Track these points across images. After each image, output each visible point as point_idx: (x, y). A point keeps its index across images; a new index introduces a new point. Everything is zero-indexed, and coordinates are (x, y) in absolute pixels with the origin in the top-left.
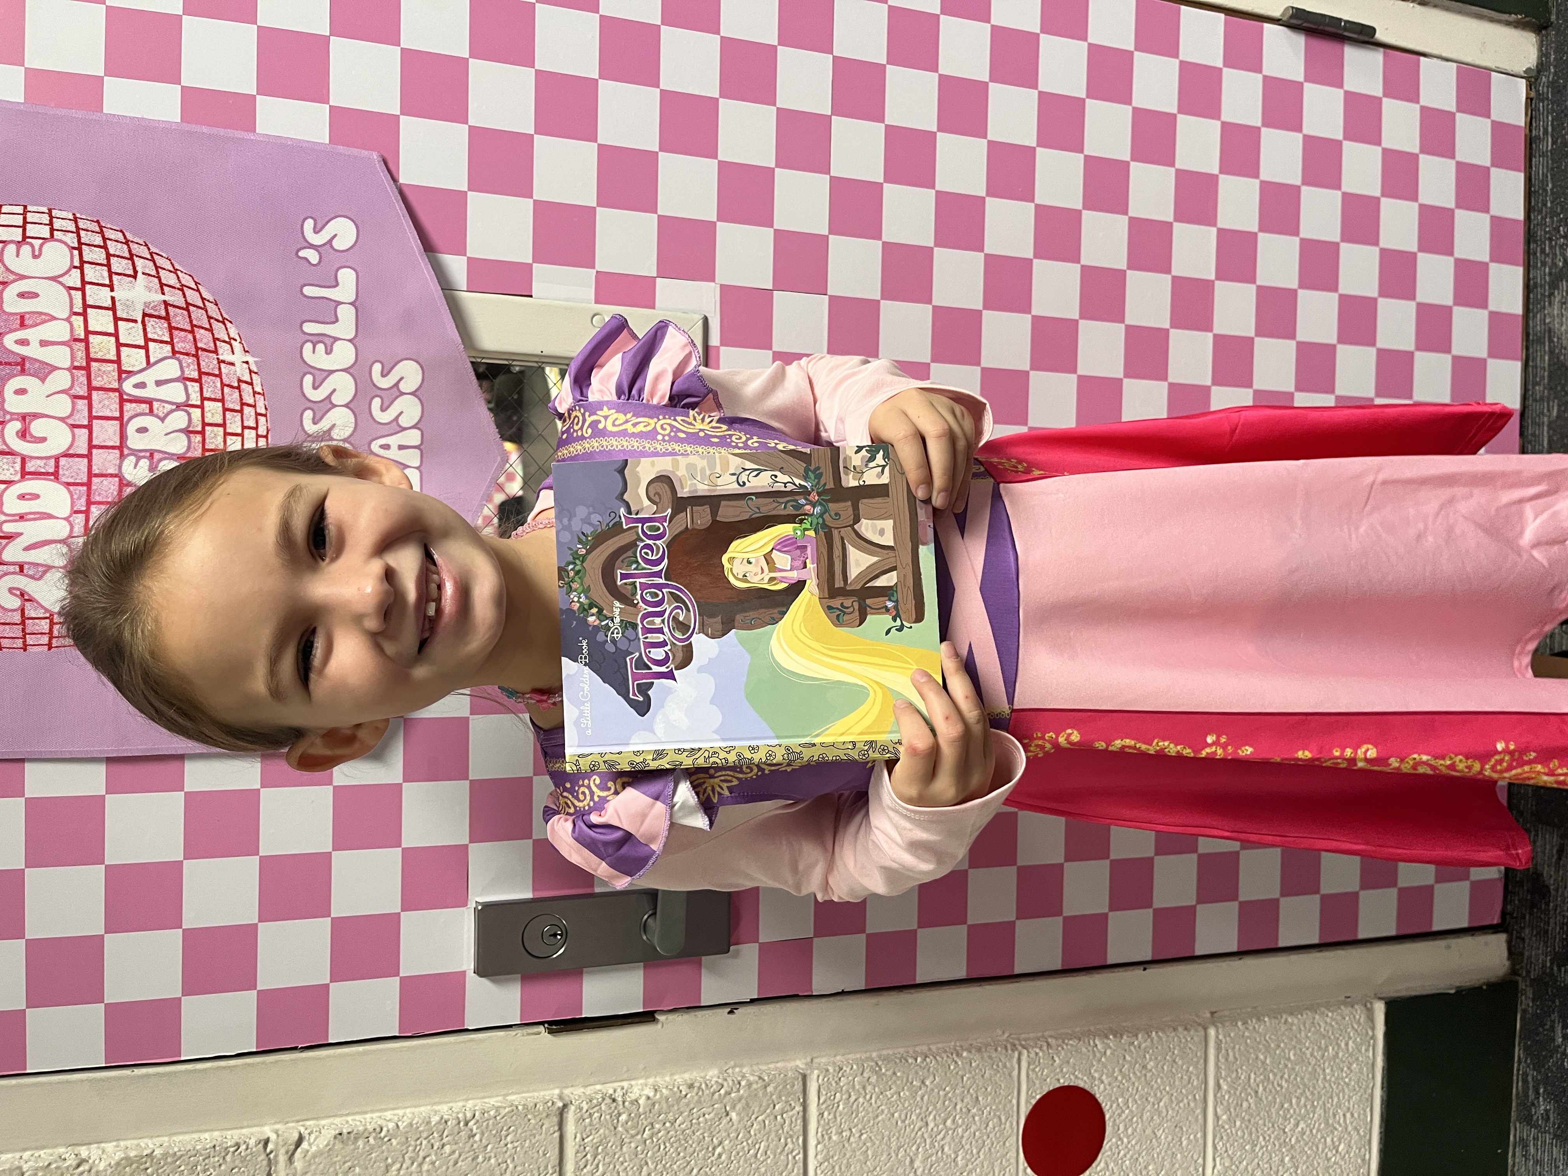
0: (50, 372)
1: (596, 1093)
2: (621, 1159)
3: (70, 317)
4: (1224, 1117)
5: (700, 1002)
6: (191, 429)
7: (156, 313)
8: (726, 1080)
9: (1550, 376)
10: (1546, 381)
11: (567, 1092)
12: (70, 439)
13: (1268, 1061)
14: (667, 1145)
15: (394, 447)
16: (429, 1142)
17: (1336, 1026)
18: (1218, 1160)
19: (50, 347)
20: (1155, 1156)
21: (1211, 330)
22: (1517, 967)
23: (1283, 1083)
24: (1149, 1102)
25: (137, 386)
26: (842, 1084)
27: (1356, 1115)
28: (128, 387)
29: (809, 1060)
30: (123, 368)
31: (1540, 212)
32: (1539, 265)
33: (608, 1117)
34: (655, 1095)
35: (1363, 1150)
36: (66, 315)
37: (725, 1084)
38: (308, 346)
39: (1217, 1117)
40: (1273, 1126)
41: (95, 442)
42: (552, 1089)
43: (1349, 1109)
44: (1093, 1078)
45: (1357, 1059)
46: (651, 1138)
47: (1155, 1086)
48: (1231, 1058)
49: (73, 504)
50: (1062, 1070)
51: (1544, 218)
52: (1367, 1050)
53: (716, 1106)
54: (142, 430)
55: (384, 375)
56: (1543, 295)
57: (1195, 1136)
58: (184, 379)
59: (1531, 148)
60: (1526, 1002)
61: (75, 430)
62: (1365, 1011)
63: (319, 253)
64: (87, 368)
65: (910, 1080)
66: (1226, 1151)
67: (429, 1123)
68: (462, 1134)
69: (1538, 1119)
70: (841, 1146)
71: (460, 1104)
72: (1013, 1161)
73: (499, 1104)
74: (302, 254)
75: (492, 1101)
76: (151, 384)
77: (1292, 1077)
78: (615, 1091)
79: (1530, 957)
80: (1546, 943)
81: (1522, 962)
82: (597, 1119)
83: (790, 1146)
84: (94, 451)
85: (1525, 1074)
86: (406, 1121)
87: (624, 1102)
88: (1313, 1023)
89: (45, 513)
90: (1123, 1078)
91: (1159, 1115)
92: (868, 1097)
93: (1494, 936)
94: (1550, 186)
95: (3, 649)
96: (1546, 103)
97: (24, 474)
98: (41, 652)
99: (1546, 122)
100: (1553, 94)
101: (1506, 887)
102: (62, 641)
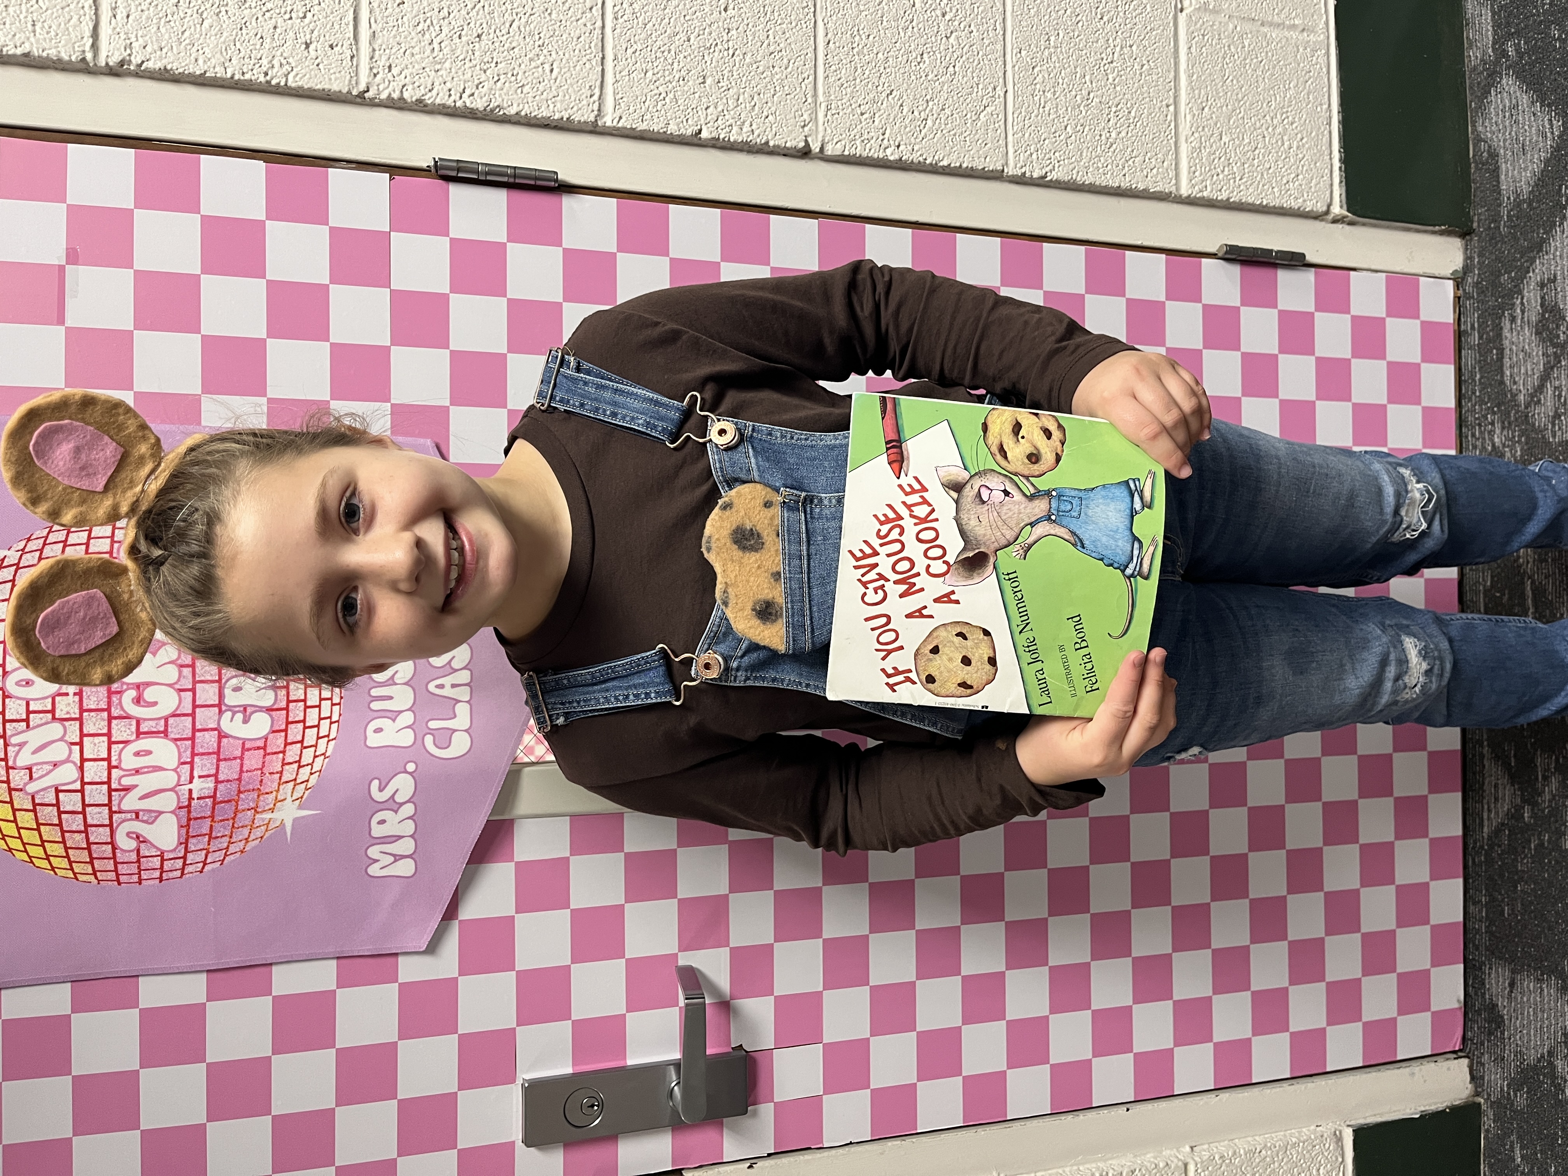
0: (161, 647)
5: (723, 1158)
6: (277, 685)
12: (177, 702)
15: (448, 686)
17: (1307, 1155)
22: (1480, 1090)
41: (198, 703)
49: (180, 757)
51: (1474, 406)
54: (237, 689)
60: (1488, 1123)
61: (182, 693)
79: (1490, 1081)
80: (1502, 1069)
81: (1483, 1085)
84: (197, 710)
88: (1285, 1153)
89: (157, 767)
93: (1456, 1061)
94: (1478, 376)
95: (119, 884)
96: (1472, 301)
97: (139, 734)
98: (153, 885)
99: (1472, 319)
100: (1478, 294)
101: (1466, 1014)
102: (171, 875)
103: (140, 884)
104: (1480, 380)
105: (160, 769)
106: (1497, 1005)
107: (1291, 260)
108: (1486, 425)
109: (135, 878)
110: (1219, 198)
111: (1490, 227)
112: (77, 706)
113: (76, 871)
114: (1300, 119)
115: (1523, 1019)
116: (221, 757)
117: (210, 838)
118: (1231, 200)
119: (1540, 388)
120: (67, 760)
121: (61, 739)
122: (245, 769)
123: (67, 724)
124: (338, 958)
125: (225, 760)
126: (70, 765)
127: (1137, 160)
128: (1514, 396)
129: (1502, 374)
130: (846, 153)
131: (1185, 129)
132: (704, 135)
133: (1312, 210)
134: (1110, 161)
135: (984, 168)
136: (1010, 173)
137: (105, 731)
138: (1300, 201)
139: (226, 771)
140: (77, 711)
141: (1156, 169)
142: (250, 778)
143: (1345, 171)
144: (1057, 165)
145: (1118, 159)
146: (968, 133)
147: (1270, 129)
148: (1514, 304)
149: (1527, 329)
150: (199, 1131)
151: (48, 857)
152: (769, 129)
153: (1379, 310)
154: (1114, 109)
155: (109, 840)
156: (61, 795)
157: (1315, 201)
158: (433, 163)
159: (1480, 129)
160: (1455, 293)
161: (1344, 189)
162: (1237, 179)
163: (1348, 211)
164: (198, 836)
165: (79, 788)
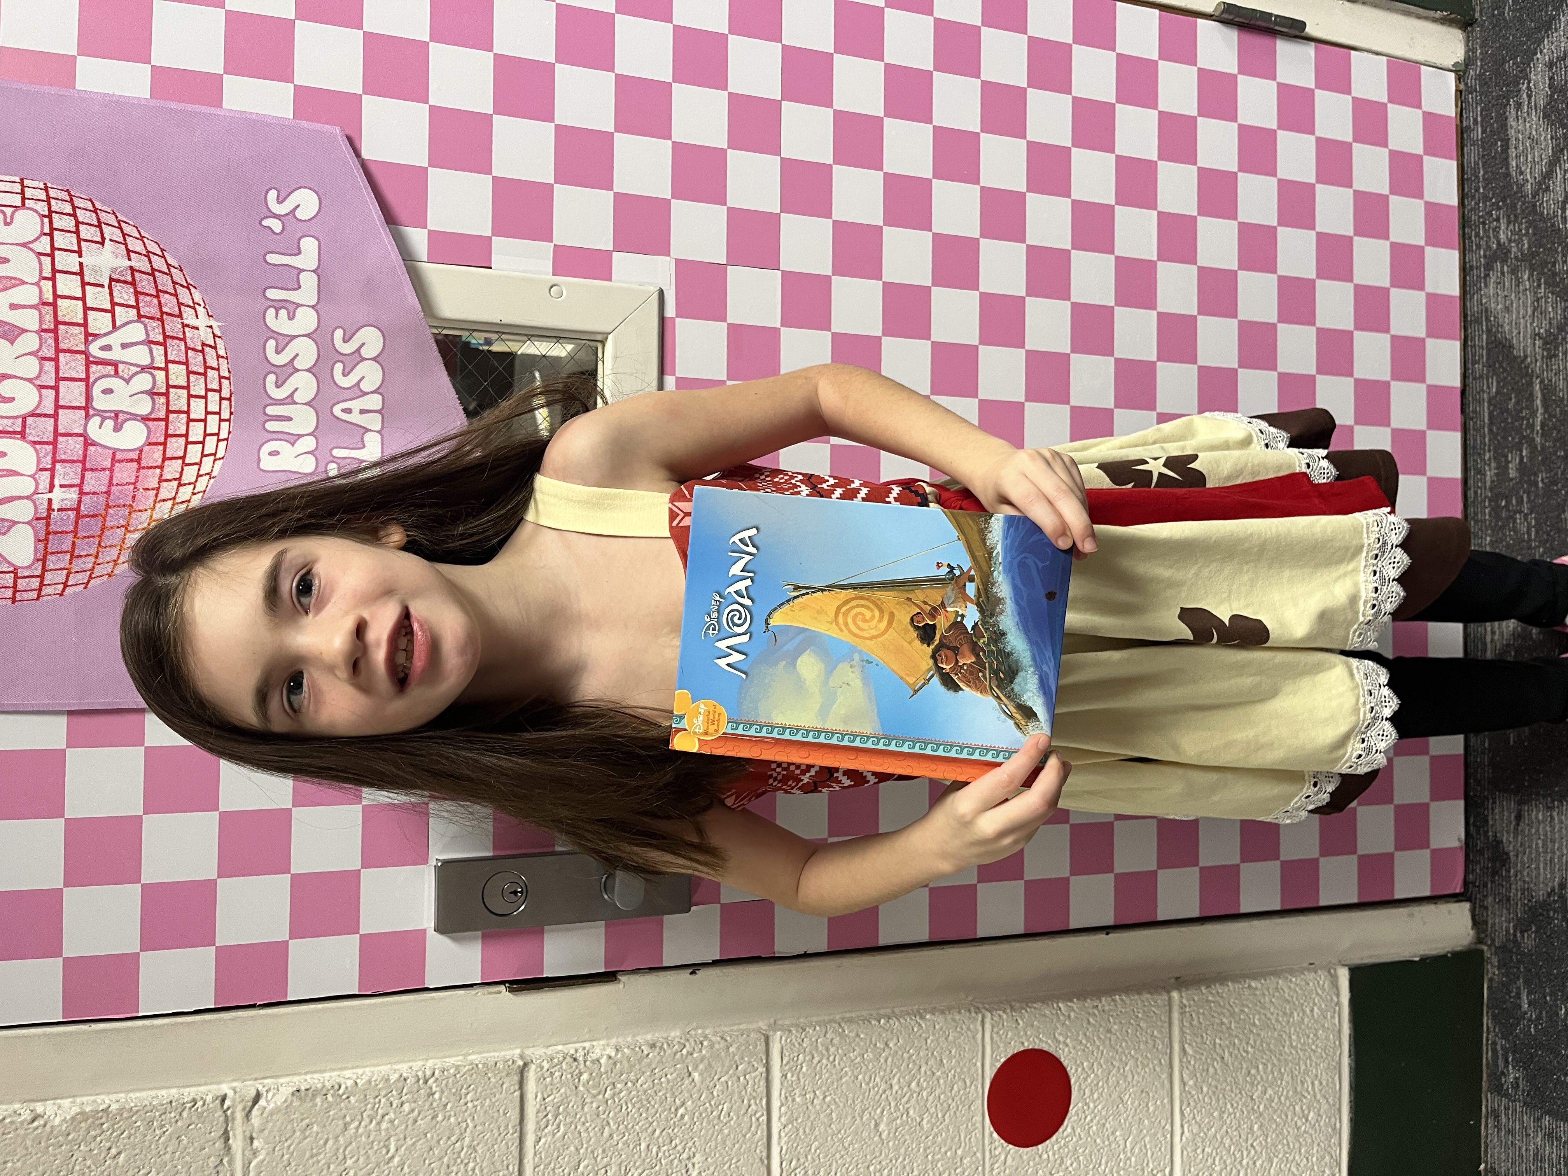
0: (19, 335)
1: (557, 1053)
2: (583, 1119)
3: (39, 281)
4: (1191, 1083)
5: (662, 963)
6: (155, 391)
7: (123, 279)
8: (688, 1040)
9: (1488, 354)
10: (1485, 359)
11: (528, 1052)
12: (37, 399)
13: (1233, 1026)
14: (629, 1105)
15: (356, 411)
16: (388, 1100)
17: (1300, 992)
18: (1186, 1126)
19: (20, 310)
20: (1122, 1121)
21: (1155, 308)
22: (1483, 935)
23: (1250, 1049)
24: (1114, 1066)
25: (102, 348)
26: (805, 1045)
27: (1324, 1083)
28: (94, 349)
29: (772, 1021)
30: (90, 331)
31: (1473, 197)
32: (1474, 248)
33: (569, 1076)
34: (616, 1055)
35: (1333, 1119)
36: (35, 280)
37: (687, 1044)
38: (271, 312)
39: (1183, 1083)
40: (1240, 1093)
41: (61, 403)
42: (512, 1049)
43: (1316, 1076)
44: (1058, 1041)
45: (1323, 1026)
46: (613, 1097)
47: (1120, 1050)
48: (1195, 1022)
49: (39, 462)
50: (1026, 1033)
51: (1477, 204)
52: (1333, 1017)
53: (678, 1066)
54: (108, 391)
55: (345, 341)
56: (1479, 277)
57: (1162, 1102)
58: (150, 342)
59: (1462, 138)
60: (1492, 971)
61: (43, 390)
62: (1329, 977)
63: (283, 223)
64: (55, 331)
65: (874, 1042)
66: (1194, 1118)
67: (388, 1080)
68: (422, 1091)
69: (1508, 1089)
70: (805, 1109)
71: (420, 1063)
72: (979, 1125)
73: (460, 1063)
74: (265, 223)
75: (452, 1060)
76: (117, 347)
77: (1258, 1042)
78: (576, 1051)
79: (1494, 925)
80: (1508, 910)
81: (1487, 930)
82: (558, 1079)
83: (753, 1107)
84: (61, 411)
85: (1494, 1044)
86: (365, 1078)
87: (585, 1062)
88: (1277, 988)
89: (12, 471)
90: (1088, 1041)
91: (1125, 1081)
92: (831, 1059)
93: (1457, 905)
94: (1482, 172)
96: (1474, 95)
98: (6, 606)
99: (1476, 113)
100: (1481, 86)
101: (1467, 856)
102: (26, 595)
104: (1483, 176)
105: (16, 473)
106: (1502, 842)
107: (1291, 28)
108: (1490, 222)
111: (1493, 15)
115: (1530, 853)
116: (88, 466)
117: (72, 556)
119: (1549, 174)
122: (115, 482)
125: (92, 470)
128: (1521, 187)
129: (1508, 165)
139: (93, 482)
142: (121, 492)
148: (1519, 91)
149: (1534, 113)
150: (55, 897)
153: (1381, 95)
160: (1456, 86)
164: (58, 553)
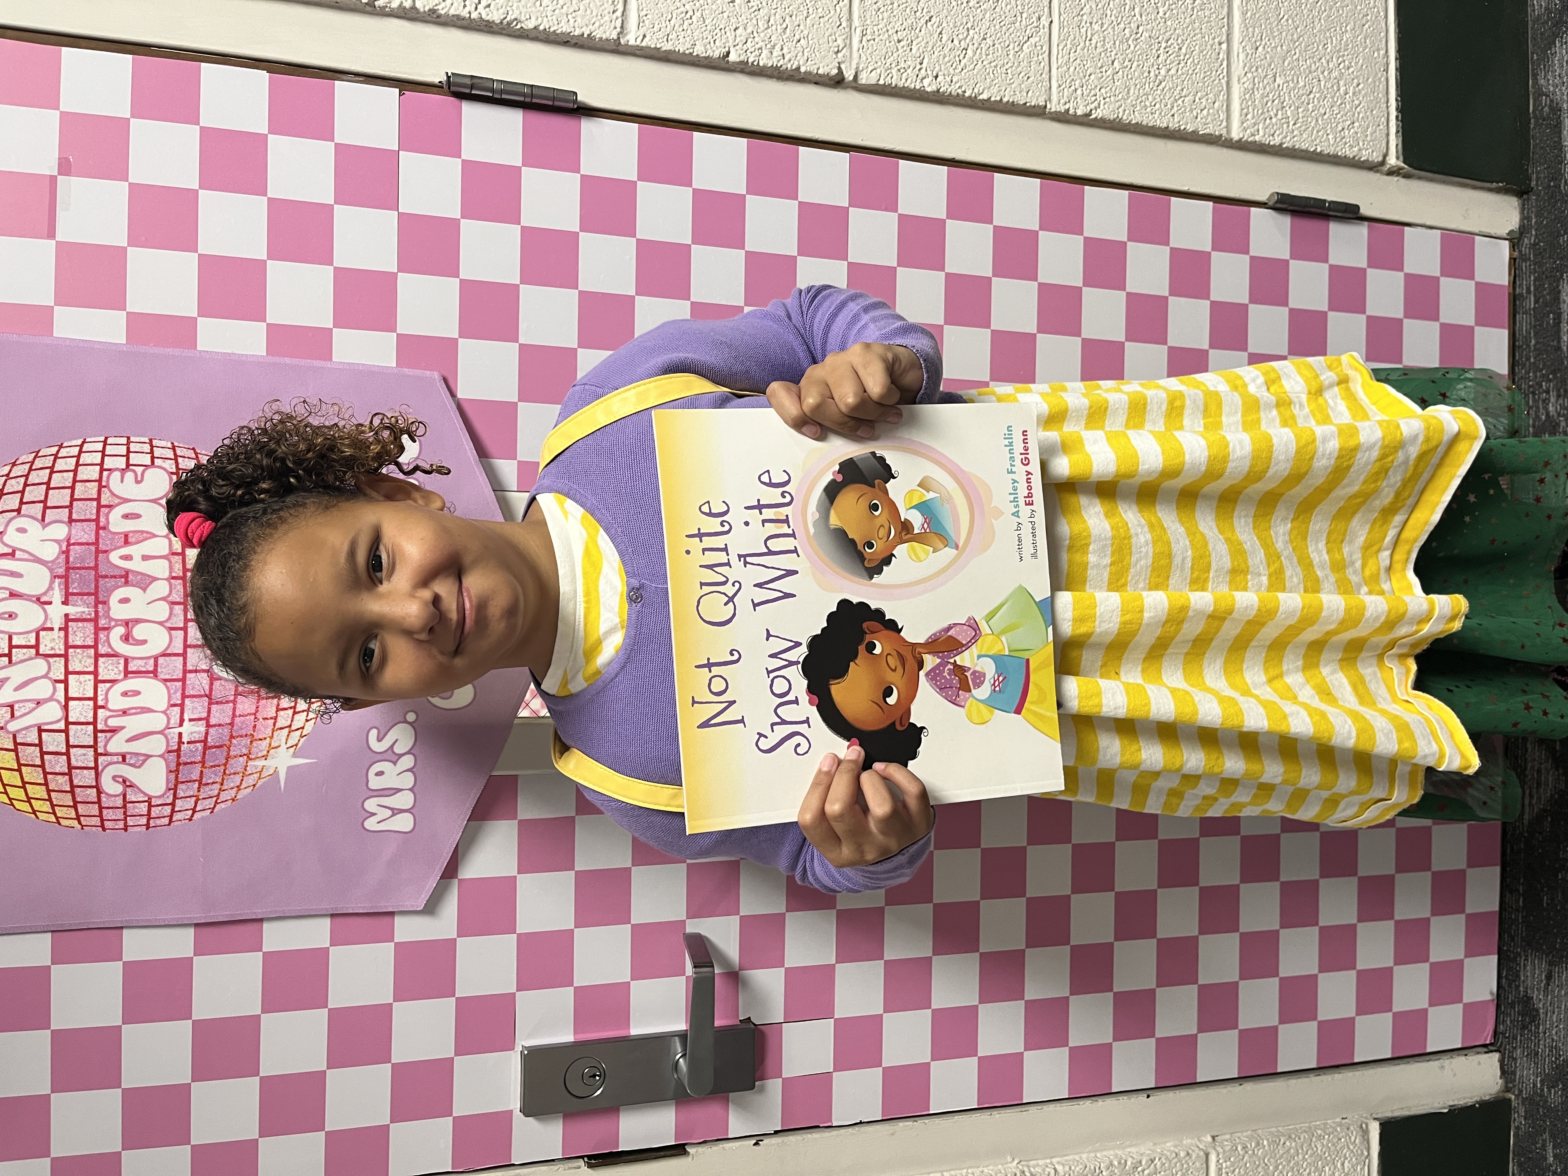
0: (151, 583)
5: (728, 1134)
12: (168, 640)
17: (1332, 1148)
19: (152, 561)
22: (1510, 1085)
31: (1524, 365)
49: (169, 698)
51: (1528, 373)
52: (1363, 1169)
60: (1519, 1120)
61: (173, 632)
62: (1360, 1132)
79: (1522, 1076)
80: (1536, 1064)
81: (1514, 1080)
88: (1311, 1145)
89: (145, 708)
93: (1487, 1055)
94: (1533, 342)
95: (104, 829)
96: (1528, 264)
97: (127, 673)
98: (140, 832)
99: (1529, 281)
100: (1535, 255)
101: (1498, 1007)
102: (158, 822)
103: (126, 830)
104: (1535, 346)
105: (149, 710)
106: (1533, 998)
107: (1345, 211)
108: (1540, 393)
109: (121, 825)
110: (1272, 143)
111: (1549, 186)
112: (62, 641)
113: (59, 815)
114: (1357, 63)
115: (1559, 1013)
116: (213, 700)
117: (200, 784)
118: (1284, 146)
120: (51, 699)
121: (45, 676)
122: (237, 714)
123: (51, 660)
124: (332, 916)
125: (217, 703)
126: (54, 703)
127: (1187, 99)
129: (1559, 339)
130: (881, 82)
131: (1237, 69)
132: (733, 58)
133: (1367, 160)
134: (1158, 100)
135: (1026, 103)
136: (1053, 110)
137: (91, 669)
138: (1356, 149)
139: (218, 715)
140: (62, 647)
141: (1206, 110)
142: (243, 723)
143: (1401, 121)
144: (1102, 102)
145: (1167, 98)
146: (1010, 65)
147: (1326, 73)
150: (184, 1091)
151: (29, 800)
152: (801, 54)
153: (1434, 270)
154: (1164, 45)
155: (94, 784)
156: (44, 735)
157: (1370, 151)
158: (445, 78)
159: (1542, 82)
160: (1510, 254)
161: (1400, 139)
162: (1291, 123)
163: (1404, 162)
164: (188, 782)
165: (63, 727)
